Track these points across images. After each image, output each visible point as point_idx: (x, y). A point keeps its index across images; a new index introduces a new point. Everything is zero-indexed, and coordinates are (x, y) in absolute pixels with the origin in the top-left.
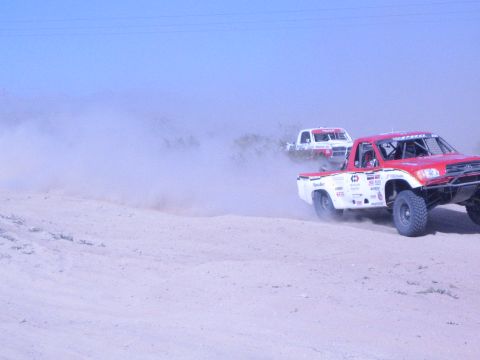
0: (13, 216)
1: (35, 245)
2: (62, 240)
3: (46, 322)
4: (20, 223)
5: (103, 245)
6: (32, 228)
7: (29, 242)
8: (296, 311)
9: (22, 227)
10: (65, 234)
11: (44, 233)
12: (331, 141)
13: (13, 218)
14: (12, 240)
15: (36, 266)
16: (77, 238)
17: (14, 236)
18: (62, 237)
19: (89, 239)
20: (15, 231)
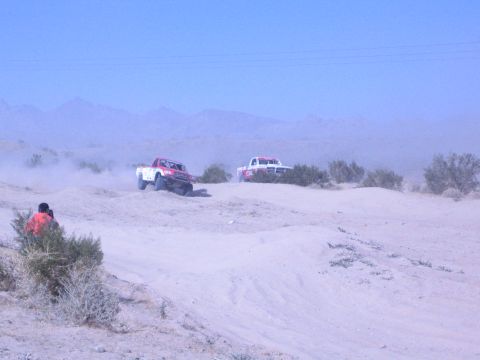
0: (371, 242)
1: (393, 270)
2: (420, 266)
3: (406, 349)
4: (379, 248)
5: (462, 272)
6: (390, 254)
7: (387, 268)
9: (381, 252)
10: (424, 260)
11: (402, 259)
13: (371, 243)
14: (372, 265)
15: (395, 293)
16: (436, 264)
17: (374, 262)
18: (421, 263)
19: (447, 266)
20: (373, 257)
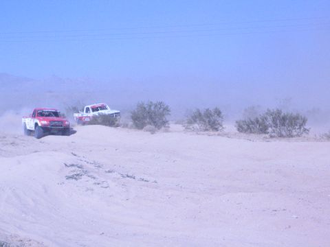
2: (128, 178)
3: (117, 234)
4: (99, 167)
5: (156, 182)
6: (107, 170)
7: (105, 180)
8: (290, 227)
9: (101, 169)
10: (130, 174)
11: (115, 173)
12: (100, 111)
13: (94, 163)
14: (94, 178)
15: (110, 196)
16: (137, 177)
17: (95, 175)
18: (128, 176)
19: (146, 178)
20: (96, 172)
